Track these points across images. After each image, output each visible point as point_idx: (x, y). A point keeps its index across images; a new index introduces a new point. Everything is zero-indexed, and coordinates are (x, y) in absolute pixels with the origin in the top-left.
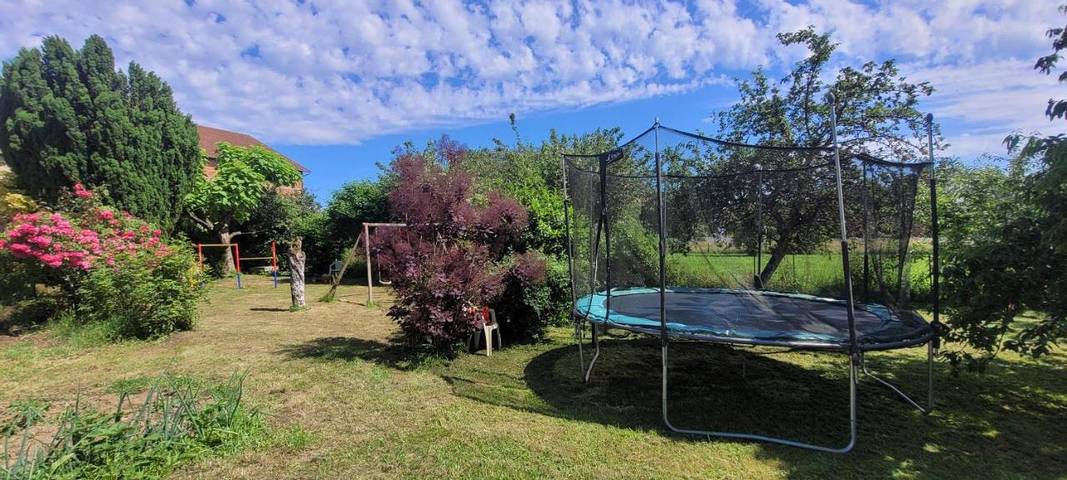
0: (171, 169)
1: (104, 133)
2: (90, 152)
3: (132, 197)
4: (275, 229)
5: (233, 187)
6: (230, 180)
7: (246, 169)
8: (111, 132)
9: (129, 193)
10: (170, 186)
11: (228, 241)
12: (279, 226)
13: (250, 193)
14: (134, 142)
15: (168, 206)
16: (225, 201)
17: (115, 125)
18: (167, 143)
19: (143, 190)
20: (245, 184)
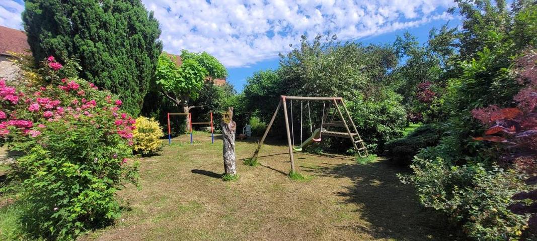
0: (136, 52)
1: (81, 17)
2: (72, 34)
3: (106, 74)
4: (213, 105)
5: (188, 76)
6: (186, 71)
7: (196, 64)
8: (86, 16)
9: (103, 70)
10: (137, 66)
11: (187, 111)
12: (215, 103)
13: (198, 80)
14: (104, 25)
15: (136, 83)
16: (183, 84)
17: (88, 9)
18: (132, 29)
19: (114, 68)
20: (195, 74)
